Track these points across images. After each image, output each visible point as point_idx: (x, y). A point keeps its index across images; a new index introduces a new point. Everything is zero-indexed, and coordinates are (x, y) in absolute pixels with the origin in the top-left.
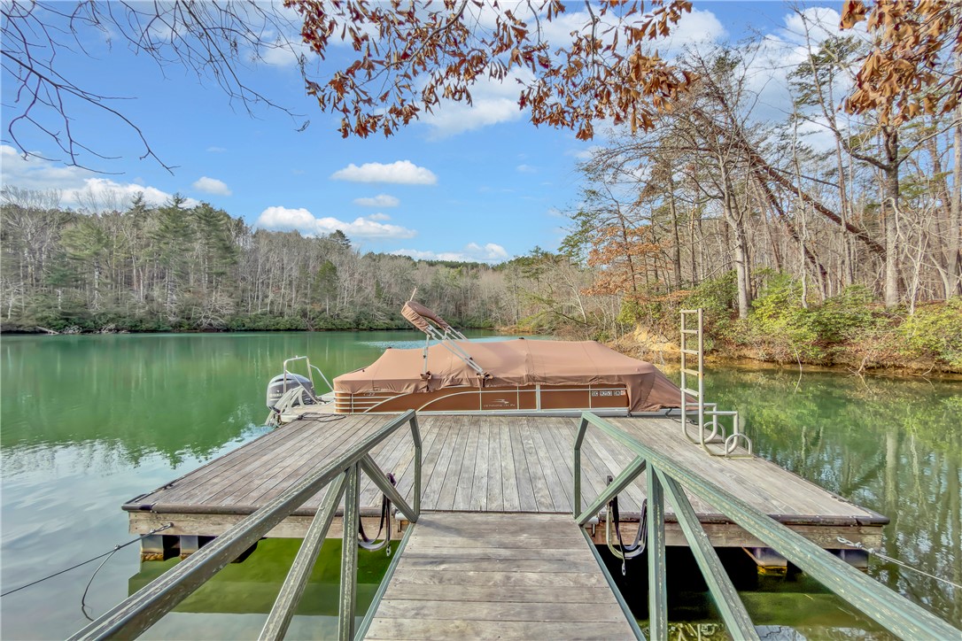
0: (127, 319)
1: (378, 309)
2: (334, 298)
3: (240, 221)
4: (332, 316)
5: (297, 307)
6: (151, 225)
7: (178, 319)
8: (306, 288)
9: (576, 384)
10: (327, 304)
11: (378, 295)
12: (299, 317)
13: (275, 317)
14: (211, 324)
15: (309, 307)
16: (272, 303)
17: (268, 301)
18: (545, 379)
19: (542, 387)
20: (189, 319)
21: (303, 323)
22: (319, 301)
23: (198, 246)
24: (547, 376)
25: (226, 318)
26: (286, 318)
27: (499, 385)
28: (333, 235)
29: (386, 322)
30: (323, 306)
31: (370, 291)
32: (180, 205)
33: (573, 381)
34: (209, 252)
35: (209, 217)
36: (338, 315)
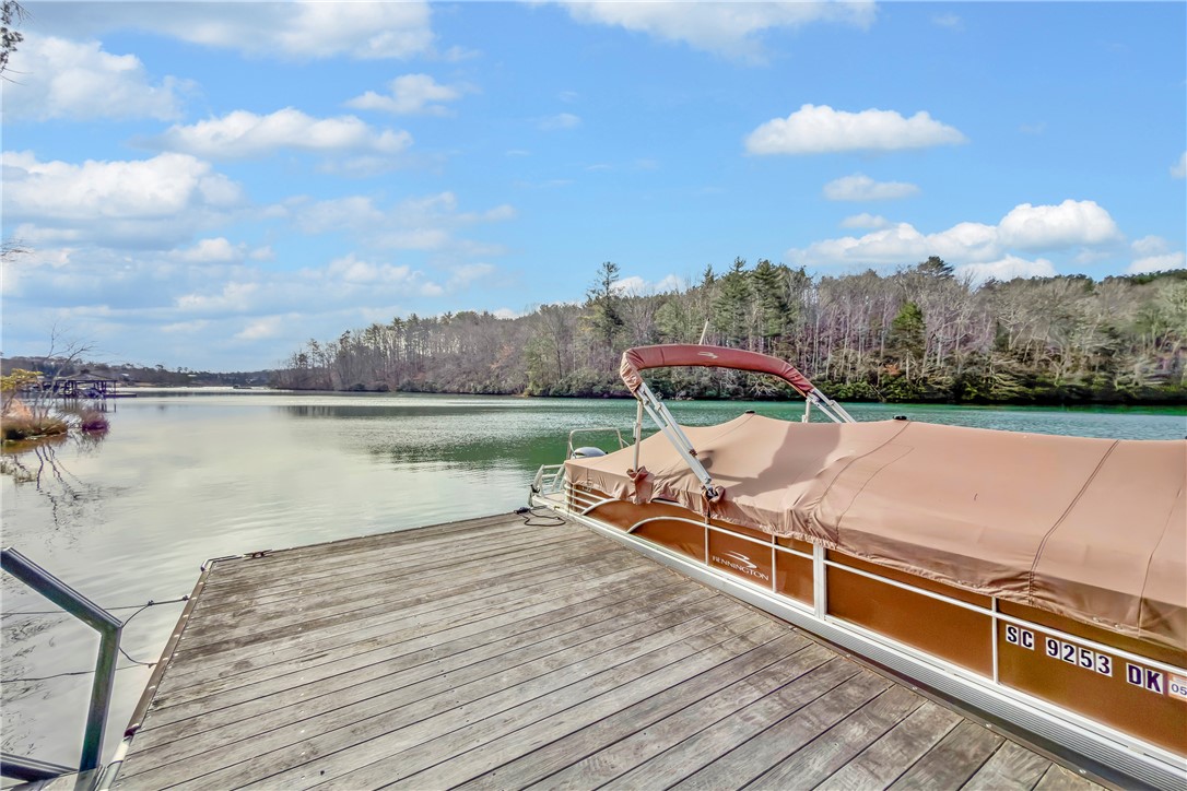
0: (696, 387)
1: (999, 370)
2: (919, 356)
3: (802, 272)
4: (914, 382)
5: (862, 369)
6: (716, 294)
7: (735, 386)
8: (879, 344)
9: (933, 575)
10: (907, 365)
11: (1001, 346)
12: (865, 383)
13: (834, 384)
14: (764, 392)
15: (880, 370)
16: (832, 367)
17: (827, 364)
18: (834, 534)
19: (828, 555)
20: (745, 386)
21: (871, 390)
22: (897, 359)
23: (756, 308)
24: (843, 525)
25: (780, 385)
26: (848, 384)
27: (735, 522)
28: (923, 266)
29: (1016, 389)
30: (901, 368)
31: (985, 341)
32: (740, 269)
33: (921, 561)
34: (766, 313)
35: (766, 275)
36: (925, 380)
